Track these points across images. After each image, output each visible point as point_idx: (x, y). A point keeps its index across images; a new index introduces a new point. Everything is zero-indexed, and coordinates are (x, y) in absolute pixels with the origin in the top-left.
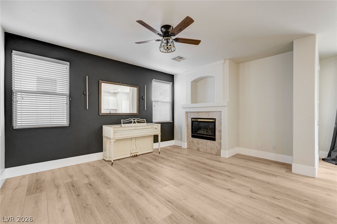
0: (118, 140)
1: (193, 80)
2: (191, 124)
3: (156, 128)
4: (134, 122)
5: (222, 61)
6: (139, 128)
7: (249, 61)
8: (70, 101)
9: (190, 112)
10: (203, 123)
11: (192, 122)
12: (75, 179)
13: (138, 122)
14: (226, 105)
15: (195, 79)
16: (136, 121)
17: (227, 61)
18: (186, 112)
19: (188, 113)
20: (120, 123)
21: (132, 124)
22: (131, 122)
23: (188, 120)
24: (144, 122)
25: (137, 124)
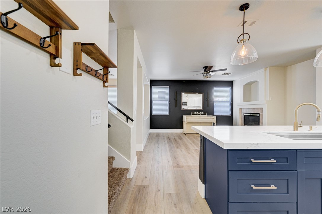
0: (188, 123)
1: (244, 84)
2: (243, 117)
3: (214, 119)
4: (199, 114)
5: (263, 70)
6: (201, 118)
7: (295, 64)
8: (169, 104)
9: (243, 108)
10: (251, 117)
11: (245, 116)
12: (170, 136)
13: (201, 114)
14: (265, 103)
15: (246, 83)
16: (200, 113)
17: (268, 69)
18: (240, 108)
19: (242, 109)
20: (191, 115)
21: (198, 115)
22: (197, 114)
23: (242, 115)
24: (206, 115)
25: (201, 115)
